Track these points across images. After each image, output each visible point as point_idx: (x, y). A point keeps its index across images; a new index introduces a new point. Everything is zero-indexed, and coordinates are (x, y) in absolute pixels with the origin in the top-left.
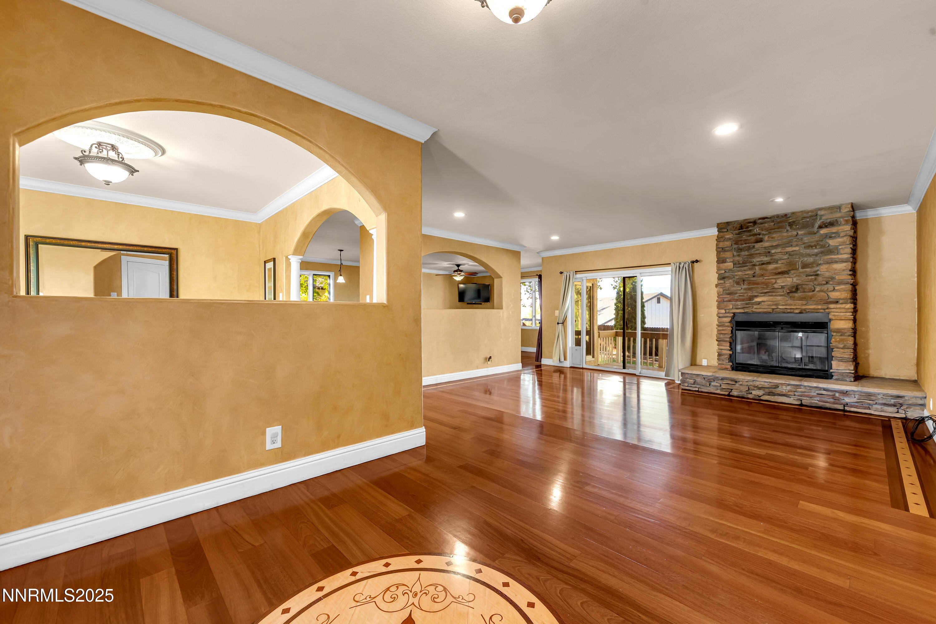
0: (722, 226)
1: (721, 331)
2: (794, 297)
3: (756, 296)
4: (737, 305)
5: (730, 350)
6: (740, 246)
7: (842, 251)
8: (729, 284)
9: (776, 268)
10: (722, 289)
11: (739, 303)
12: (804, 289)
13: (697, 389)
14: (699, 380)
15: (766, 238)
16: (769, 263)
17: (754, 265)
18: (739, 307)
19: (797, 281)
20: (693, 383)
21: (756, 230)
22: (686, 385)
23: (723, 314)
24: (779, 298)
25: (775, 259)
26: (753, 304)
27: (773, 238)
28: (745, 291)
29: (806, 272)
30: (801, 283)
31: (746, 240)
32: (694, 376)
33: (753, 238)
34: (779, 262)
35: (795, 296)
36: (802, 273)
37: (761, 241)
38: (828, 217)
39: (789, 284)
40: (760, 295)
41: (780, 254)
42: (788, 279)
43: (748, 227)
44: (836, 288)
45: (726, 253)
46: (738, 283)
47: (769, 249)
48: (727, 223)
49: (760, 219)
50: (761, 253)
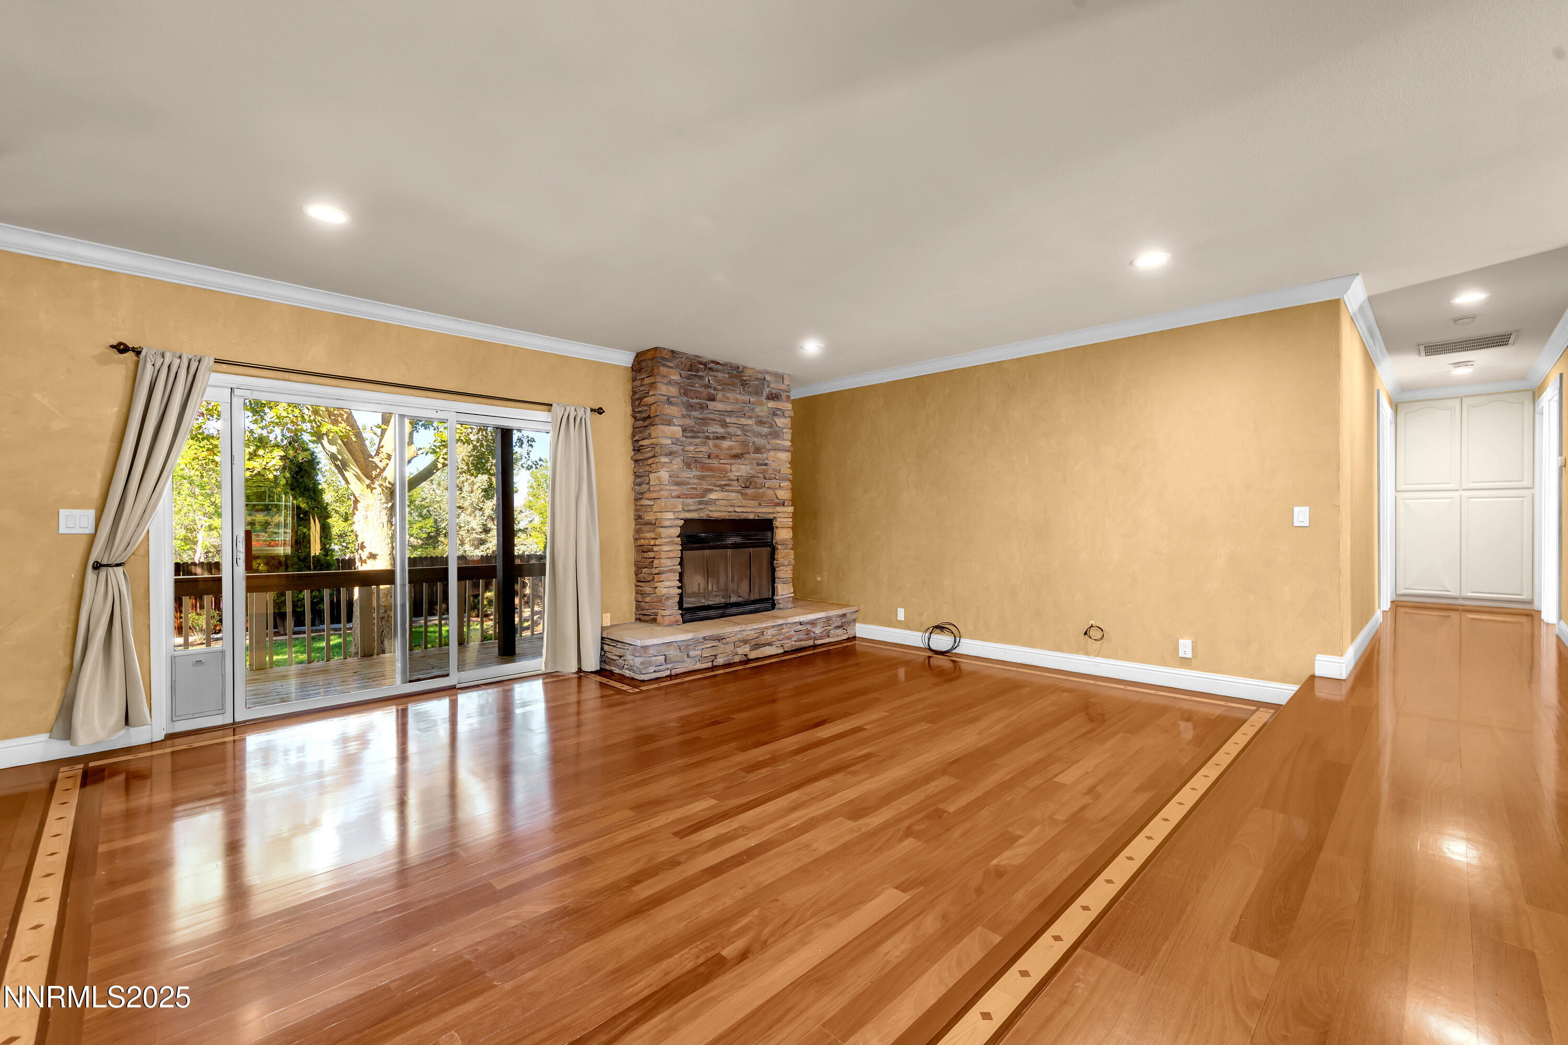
0: (666, 355)
1: (669, 553)
2: (747, 494)
3: (711, 491)
4: (689, 505)
6: (691, 400)
7: (785, 437)
8: (676, 466)
9: (730, 448)
10: (667, 473)
11: (690, 501)
12: (756, 483)
13: (668, 673)
14: (672, 653)
15: (720, 396)
16: (723, 438)
17: (708, 438)
18: (692, 508)
19: (751, 472)
20: (663, 661)
21: (709, 378)
22: (652, 669)
23: (671, 521)
24: (734, 495)
25: (729, 434)
26: (707, 503)
27: (728, 398)
28: (697, 481)
29: (758, 459)
30: (754, 475)
31: (697, 391)
32: (664, 647)
33: (705, 392)
34: (733, 439)
35: (747, 493)
36: (754, 459)
37: (712, 399)
38: (775, 386)
39: (744, 475)
40: (714, 488)
41: (736, 425)
42: (742, 466)
43: (697, 371)
44: (781, 485)
45: (672, 407)
46: (688, 466)
47: (724, 415)
48: (673, 352)
49: (713, 362)
50: (717, 419)
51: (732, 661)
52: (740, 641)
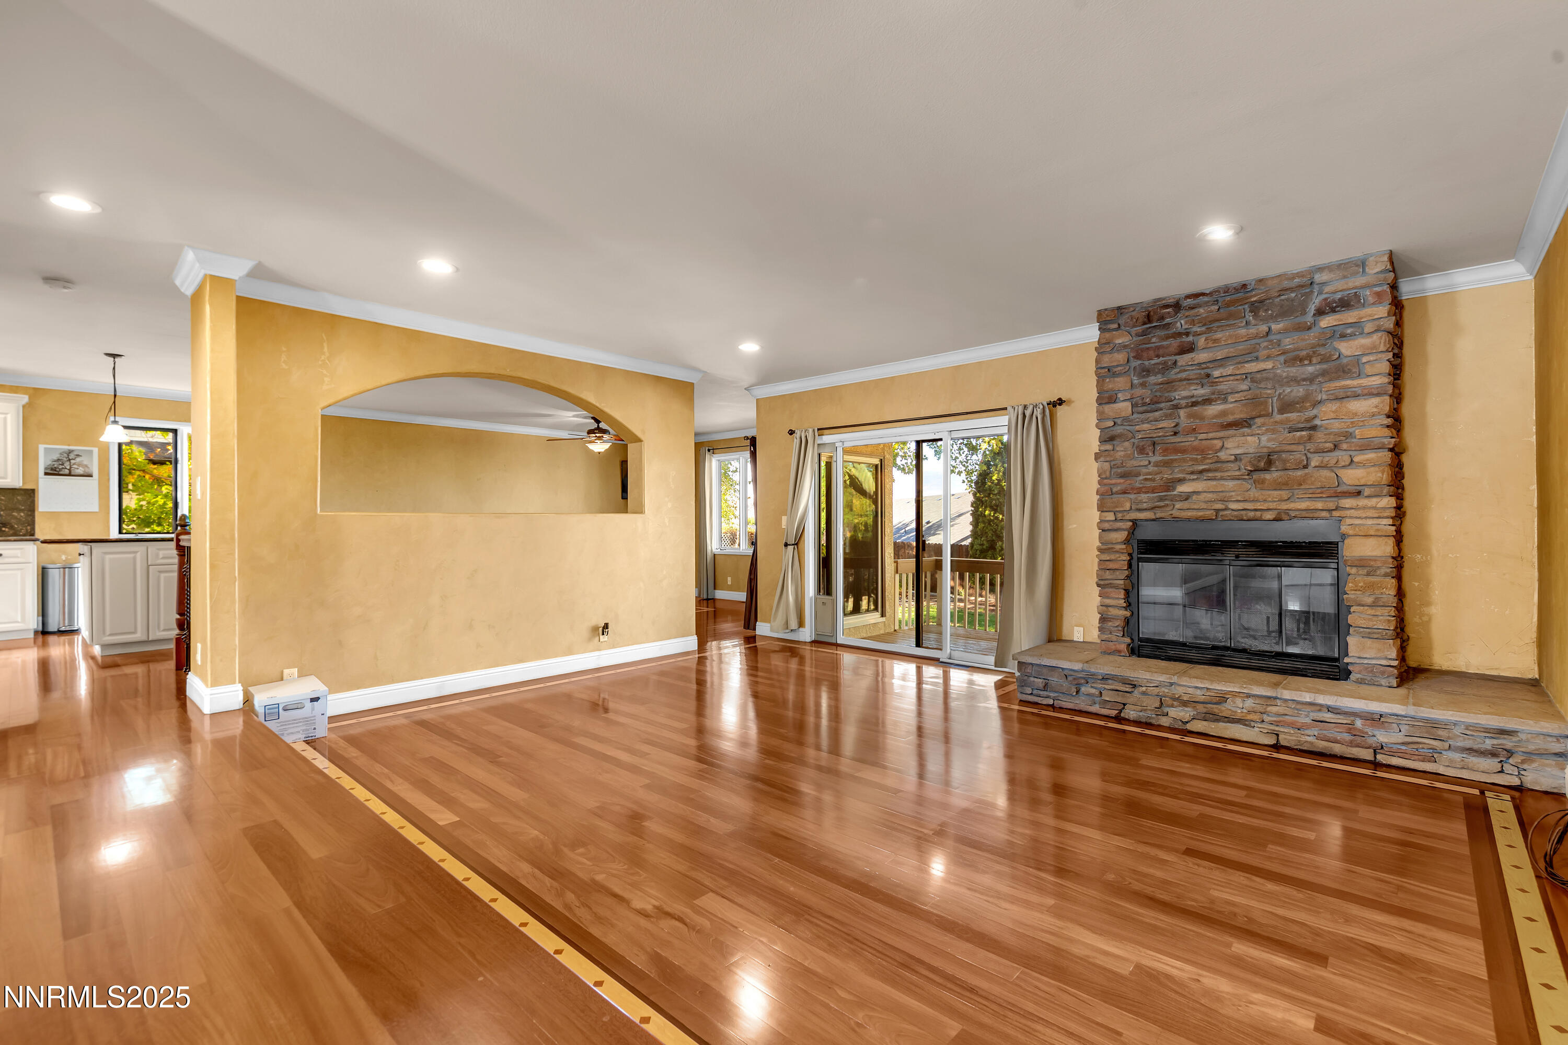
0: (1107, 316)
1: (1107, 563)
2: (1263, 481)
3: (1181, 481)
4: (1141, 502)
5: (1126, 608)
6: (1147, 363)
7: (1368, 369)
8: (1122, 453)
9: (1224, 413)
10: (1107, 464)
11: (1144, 497)
12: (1285, 461)
13: (1051, 702)
14: (1055, 679)
15: (1201, 342)
16: (1208, 401)
17: (1176, 407)
18: (1145, 506)
19: (1269, 444)
20: (1041, 686)
21: (1181, 324)
22: (1029, 690)
23: (1111, 523)
24: (1230, 484)
25: (1220, 393)
26: (1173, 499)
27: (1215, 341)
28: (1156, 468)
29: (1288, 420)
30: (1278, 449)
31: (1158, 348)
32: (1045, 671)
33: (1174, 344)
34: (1231, 398)
35: (1265, 479)
36: (1281, 422)
37: (1189, 349)
38: (1336, 286)
39: (1251, 451)
40: (1188, 477)
41: (1232, 378)
42: (1249, 438)
43: (1162, 318)
44: (1356, 459)
45: (1116, 379)
46: (1142, 450)
47: (1208, 368)
48: (1119, 308)
49: (1188, 297)
50: (1191, 377)
51: (1153, 722)
52: (1174, 699)
